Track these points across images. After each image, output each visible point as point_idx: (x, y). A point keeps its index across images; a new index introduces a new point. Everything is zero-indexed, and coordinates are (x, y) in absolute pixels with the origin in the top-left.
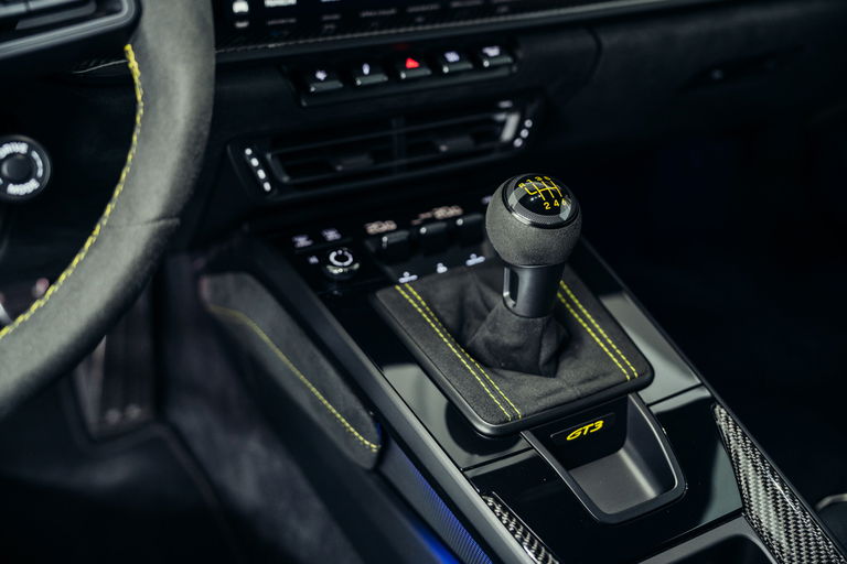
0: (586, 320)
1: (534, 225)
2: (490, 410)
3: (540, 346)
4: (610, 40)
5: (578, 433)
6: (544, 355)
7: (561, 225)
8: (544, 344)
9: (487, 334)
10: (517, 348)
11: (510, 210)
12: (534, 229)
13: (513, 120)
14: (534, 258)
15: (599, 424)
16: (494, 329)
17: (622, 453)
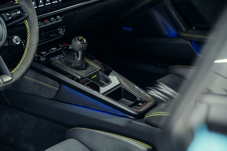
0: (88, 61)
1: (81, 43)
2: (79, 75)
3: (83, 66)
4: (77, 12)
5: (93, 77)
6: (84, 68)
7: (85, 43)
8: (84, 65)
9: (74, 65)
10: (79, 66)
11: (77, 42)
12: (82, 44)
13: (61, 30)
14: (81, 49)
15: (96, 76)
16: (75, 64)
17: (100, 80)
